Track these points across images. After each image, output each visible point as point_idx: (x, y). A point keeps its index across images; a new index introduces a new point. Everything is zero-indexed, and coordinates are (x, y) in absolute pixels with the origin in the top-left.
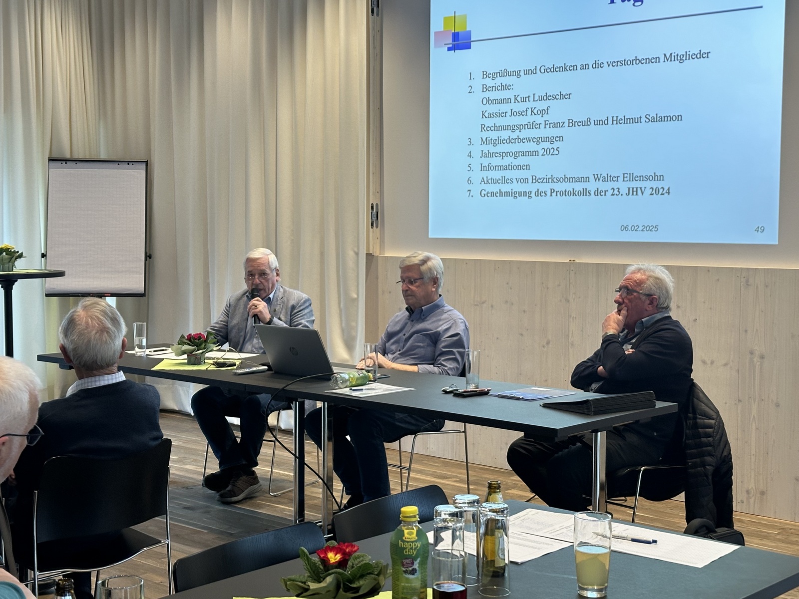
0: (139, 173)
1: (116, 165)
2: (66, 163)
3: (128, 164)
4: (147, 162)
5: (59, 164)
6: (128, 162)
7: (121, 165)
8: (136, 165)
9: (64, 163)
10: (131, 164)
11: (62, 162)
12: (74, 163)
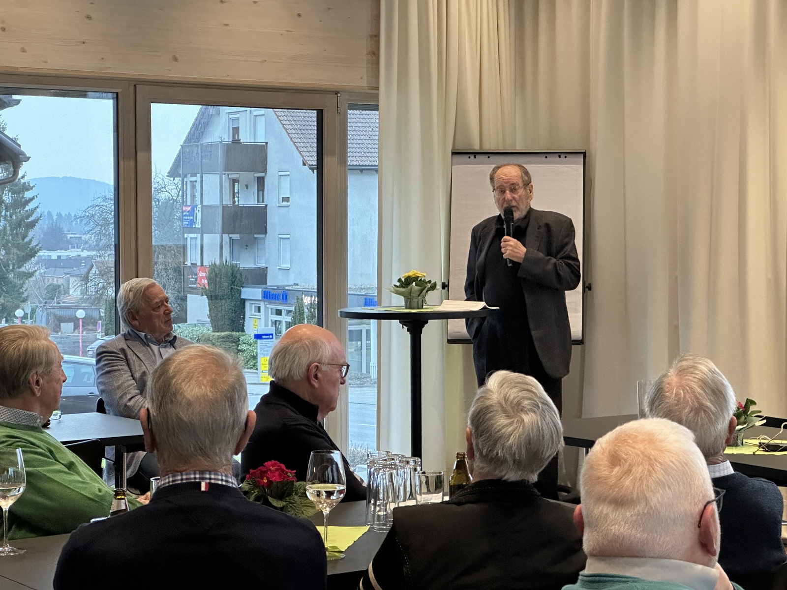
0: (576, 169)
1: (543, 158)
2: (475, 157)
3: (560, 157)
4: (584, 154)
5: (466, 157)
6: (559, 154)
7: (551, 158)
8: (570, 158)
9: (472, 157)
10: (563, 156)
11: (470, 155)
12: (486, 157)
